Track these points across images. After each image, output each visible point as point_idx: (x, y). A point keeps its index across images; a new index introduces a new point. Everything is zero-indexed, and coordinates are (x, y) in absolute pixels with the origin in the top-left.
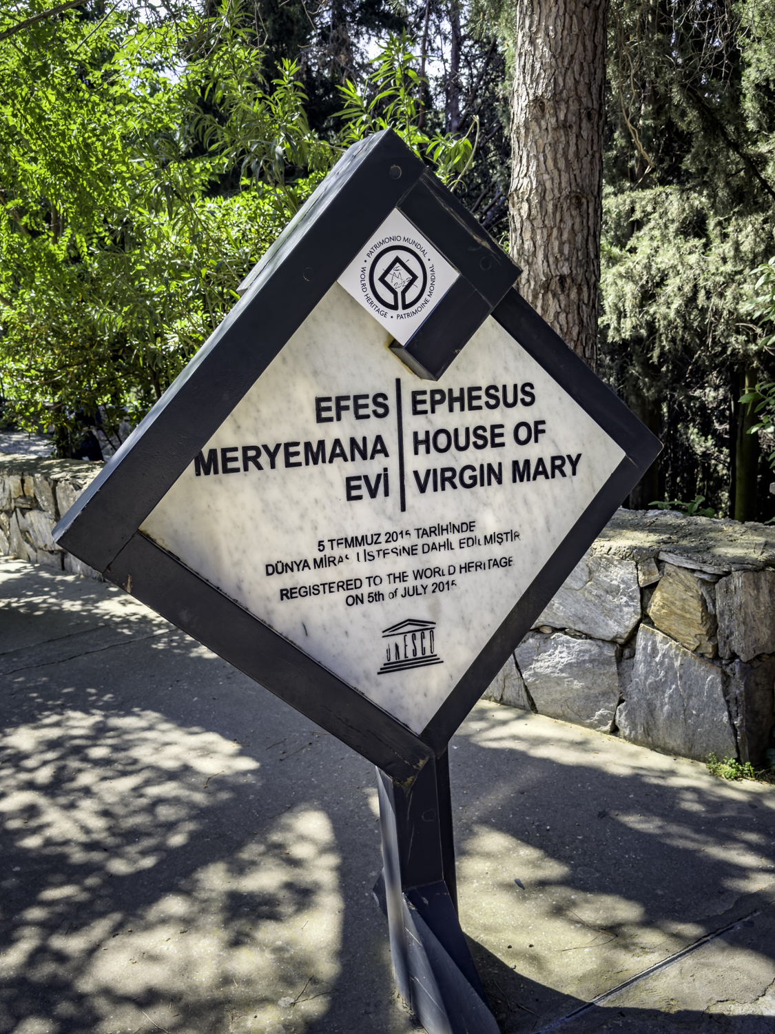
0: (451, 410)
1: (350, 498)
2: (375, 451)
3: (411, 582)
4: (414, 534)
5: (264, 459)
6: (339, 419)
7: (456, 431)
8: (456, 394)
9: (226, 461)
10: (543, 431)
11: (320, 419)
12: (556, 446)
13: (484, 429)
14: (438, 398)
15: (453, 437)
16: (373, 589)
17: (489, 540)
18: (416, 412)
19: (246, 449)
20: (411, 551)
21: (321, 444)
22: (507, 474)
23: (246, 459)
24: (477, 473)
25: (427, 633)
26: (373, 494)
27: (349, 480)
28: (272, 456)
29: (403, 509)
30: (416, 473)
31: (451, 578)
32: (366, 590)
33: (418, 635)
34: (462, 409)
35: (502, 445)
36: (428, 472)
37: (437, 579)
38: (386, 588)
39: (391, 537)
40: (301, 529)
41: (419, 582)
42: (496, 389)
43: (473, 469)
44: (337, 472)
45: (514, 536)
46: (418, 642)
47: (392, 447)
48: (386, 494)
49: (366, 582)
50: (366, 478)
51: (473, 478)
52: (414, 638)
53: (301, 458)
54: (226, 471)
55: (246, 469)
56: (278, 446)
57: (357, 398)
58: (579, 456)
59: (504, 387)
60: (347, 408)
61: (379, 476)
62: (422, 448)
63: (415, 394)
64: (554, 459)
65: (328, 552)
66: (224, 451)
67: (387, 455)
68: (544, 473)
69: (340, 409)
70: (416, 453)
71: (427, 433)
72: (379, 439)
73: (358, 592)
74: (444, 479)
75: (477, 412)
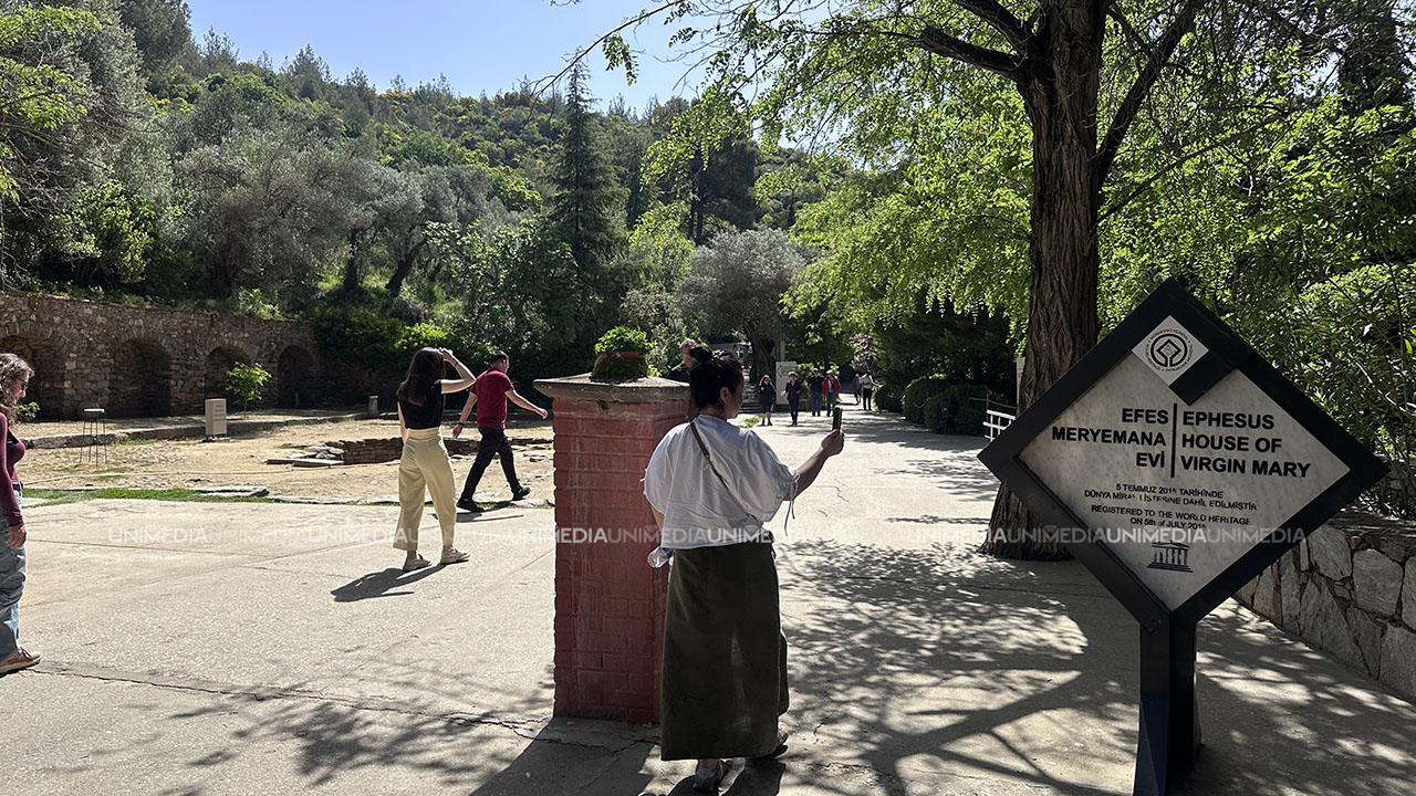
0: (1210, 424)
1: (1138, 464)
2: (1157, 442)
3: (1174, 519)
4: (1179, 492)
5: (1090, 436)
6: (1136, 421)
7: (1213, 437)
8: (1215, 416)
9: (1069, 434)
10: (1279, 446)
11: (1124, 420)
12: (1289, 455)
13: (1233, 439)
14: (1201, 417)
15: (1210, 441)
16: (1149, 517)
17: (1232, 506)
18: (1185, 423)
19: (1080, 430)
20: (1176, 501)
21: (1124, 433)
22: (1249, 468)
23: (1080, 435)
24: (1227, 464)
25: (1182, 552)
26: (1154, 464)
27: (1139, 454)
28: (1095, 435)
29: (1173, 476)
30: (1183, 458)
31: (1202, 523)
32: (1144, 517)
33: (1176, 551)
34: (1218, 425)
35: (1247, 450)
36: (1191, 458)
37: (1193, 521)
38: (1157, 518)
39: (1163, 490)
40: (1107, 475)
41: (1179, 520)
42: (1244, 416)
43: (1223, 461)
44: (1133, 449)
45: (1253, 507)
46: (1176, 556)
47: (1168, 440)
48: (1162, 465)
49: (1144, 513)
50: (1150, 455)
51: (1224, 467)
52: (1173, 552)
53: (1111, 439)
54: (1069, 439)
55: (1080, 439)
56: (1099, 431)
57: (1148, 411)
58: (1308, 466)
59: (1250, 416)
60: (1142, 416)
61: (1158, 456)
62: (1188, 444)
63: (1185, 413)
64: (1286, 464)
65: (1122, 490)
66: (1069, 429)
67: (1164, 444)
68: (1279, 471)
69: (1137, 416)
70: (1184, 445)
71: (1192, 436)
72: (1160, 435)
73: (1139, 517)
74: (1203, 463)
75: (1229, 428)
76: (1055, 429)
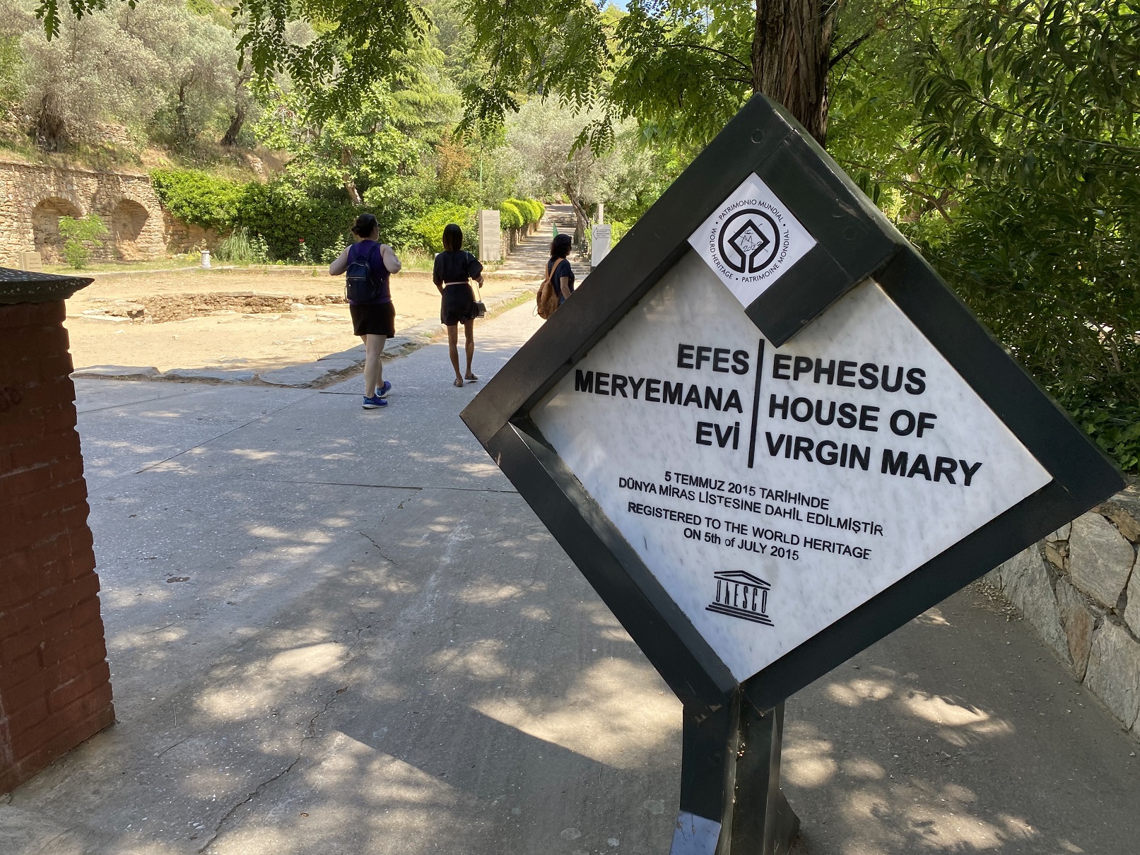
0: (817, 380)
1: (699, 441)
2: (728, 405)
3: (750, 538)
4: (759, 492)
6: (698, 367)
7: (819, 403)
8: (825, 365)
10: (931, 426)
11: (681, 364)
12: (947, 446)
13: (854, 409)
14: (803, 365)
15: (814, 410)
16: (711, 530)
17: (844, 524)
18: (776, 375)
19: (615, 377)
20: (754, 507)
21: (679, 386)
22: (876, 461)
23: (615, 386)
24: (839, 451)
25: (760, 592)
26: (722, 443)
27: (700, 424)
28: (636, 388)
29: (751, 465)
30: (768, 435)
31: (793, 548)
32: (704, 528)
33: (751, 589)
34: (830, 382)
35: (874, 429)
36: (782, 437)
37: (778, 544)
38: (723, 533)
39: (734, 488)
41: (757, 540)
42: (876, 369)
43: (835, 447)
45: (876, 529)
46: (750, 596)
47: (747, 403)
48: (735, 446)
49: (704, 522)
50: (717, 427)
51: (834, 456)
52: (746, 590)
53: (660, 395)
54: (599, 392)
55: (614, 394)
56: (642, 380)
57: (718, 351)
58: (977, 466)
59: (886, 369)
60: (707, 359)
61: (730, 429)
62: (778, 412)
63: (778, 358)
64: (940, 460)
65: (673, 483)
66: (599, 375)
67: (740, 411)
68: (926, 472)
69: (700, 359)
70: (772, 415)
71: (786, 398)
72: (734, 394)
73: (697, 528)
74: (800, 448)
75: (847, 388)
76: (579, 373)
